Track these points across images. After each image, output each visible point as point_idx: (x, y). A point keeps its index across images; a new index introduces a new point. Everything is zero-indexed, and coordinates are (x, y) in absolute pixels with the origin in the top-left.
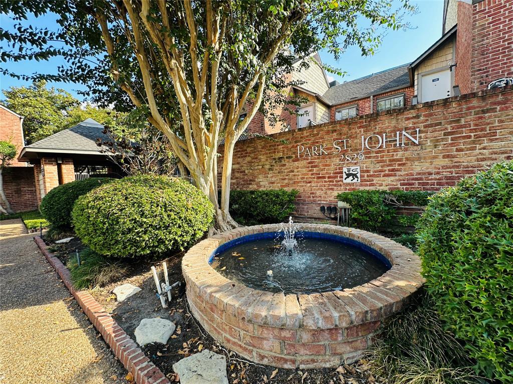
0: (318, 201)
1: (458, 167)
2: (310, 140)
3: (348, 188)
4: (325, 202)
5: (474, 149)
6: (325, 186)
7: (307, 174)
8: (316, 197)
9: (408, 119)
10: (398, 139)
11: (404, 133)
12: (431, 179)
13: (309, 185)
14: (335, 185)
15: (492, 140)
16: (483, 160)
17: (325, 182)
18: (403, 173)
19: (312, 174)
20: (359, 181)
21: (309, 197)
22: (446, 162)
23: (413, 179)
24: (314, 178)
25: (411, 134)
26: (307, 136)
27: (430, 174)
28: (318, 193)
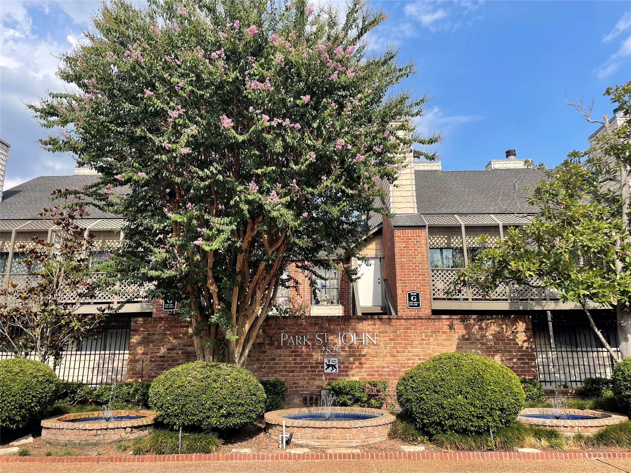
0: (301, 391)
1: (398, 363)
2: (294, 329)
3: (328, 378)
4: (307, 393)
5: (404, 352)
6: (307, 376)
7: (291, 363)
8: (299, 387)
9: (369, 325)
10: (363, 338)
11: (367, 335)
12: (385, 372)
13: (291, 374)
14: (317, 375)
15: (412, 347)
16: (409, 359)
17: (308, 371)
18: (368, 366)
19: (295, 364)
20: (337, 371)
21: (292, 387)
22: (391, 359)
23: (374, 371)
24: (297, 367)
25: (372, 337)
26: (291, 325)
27: (384, 367)
28: (301, 383)
